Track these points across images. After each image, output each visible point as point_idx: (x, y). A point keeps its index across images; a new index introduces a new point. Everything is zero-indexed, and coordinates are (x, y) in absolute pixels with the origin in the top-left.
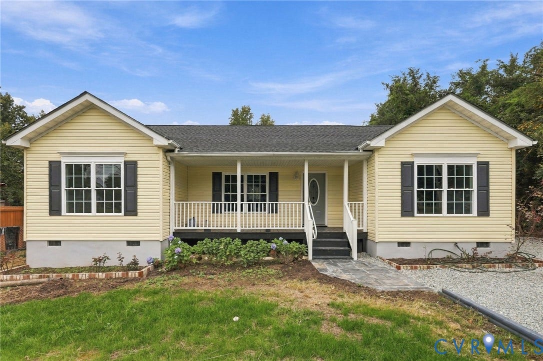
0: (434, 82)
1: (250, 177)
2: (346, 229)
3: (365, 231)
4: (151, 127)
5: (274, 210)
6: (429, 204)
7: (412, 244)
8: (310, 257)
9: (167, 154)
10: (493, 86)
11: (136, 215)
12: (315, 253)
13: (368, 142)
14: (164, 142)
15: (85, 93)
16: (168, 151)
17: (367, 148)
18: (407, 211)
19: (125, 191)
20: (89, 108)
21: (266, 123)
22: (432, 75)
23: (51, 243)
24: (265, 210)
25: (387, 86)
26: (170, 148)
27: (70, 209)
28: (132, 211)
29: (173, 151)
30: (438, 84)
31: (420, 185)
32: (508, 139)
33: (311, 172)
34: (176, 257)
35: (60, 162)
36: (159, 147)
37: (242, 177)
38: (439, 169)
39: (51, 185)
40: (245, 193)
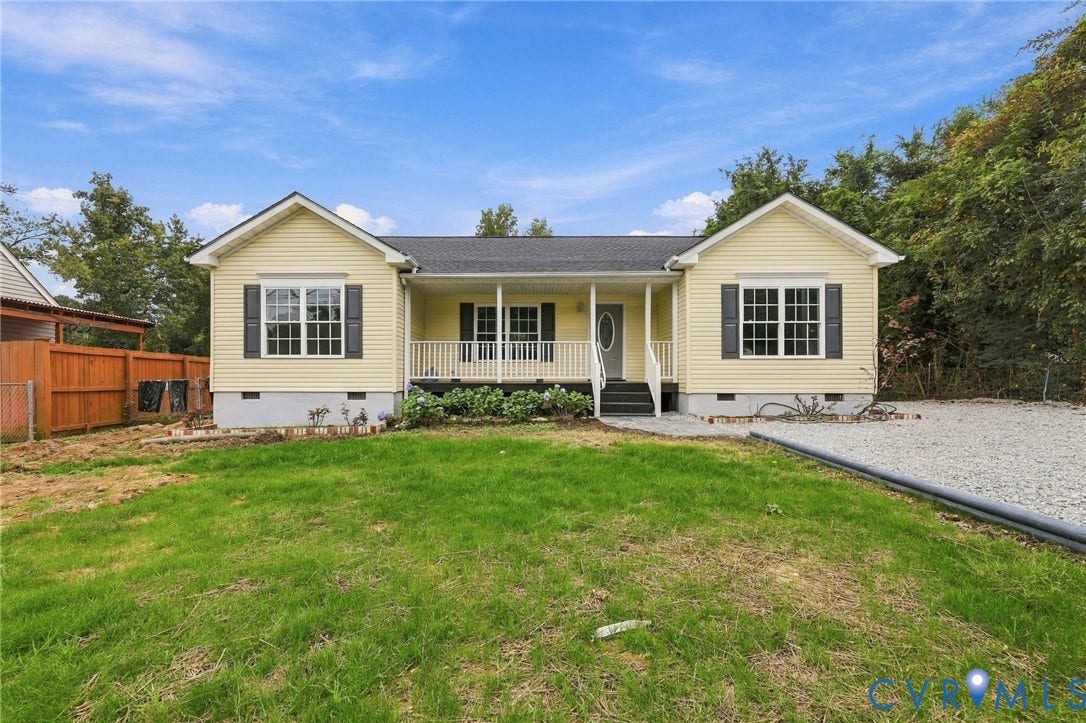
0: (800, 169)
1: (513, 310)
2: (648, 379)
3: (675, 381)
4: (384, 240)
5: (549, 356)
6: (760, 341)
7: (737, 396)
8: (597, 413)
9: (401, 275)
10: (889, 175)
11: (361, 357)
12: (604, 410)
13: (675, 258)
14: (399, 258)
15: (295, 193)
16: (403, 270)
17: (676, 267)
18: (729, 352)
19: (347, 325)
20: (299, 212)
21: (538, 232)
22: (796, 158)
23: (246, 395)
24: (535, 358)
25: (728, 173)
26: (408, 267)
27: (272, 350)
28: (355, 352)
29: (410, 271)
30: (807, 170)
31: (748, 315)
32: (869, 254)
33: (600, 303)
34: (418, 408)
35: (259, 286)
36: (392, 265)
37: (503, 309)
38: (774, 294)
39: (246, 317)
40: (508, 332)
